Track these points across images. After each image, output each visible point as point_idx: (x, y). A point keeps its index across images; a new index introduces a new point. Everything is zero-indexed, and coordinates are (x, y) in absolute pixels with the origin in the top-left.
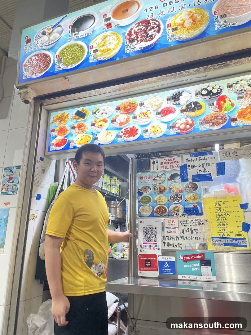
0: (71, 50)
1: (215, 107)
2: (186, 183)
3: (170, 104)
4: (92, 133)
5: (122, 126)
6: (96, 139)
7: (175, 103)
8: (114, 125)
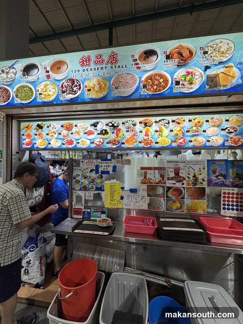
0: (24, 90)
1: (115, 135)
2: (98, 175)
3: (92, 129)
4: (48, 140)
5: (65, 138)
6: (49, 144)
7: (95, 128)
8: (60, 136)
